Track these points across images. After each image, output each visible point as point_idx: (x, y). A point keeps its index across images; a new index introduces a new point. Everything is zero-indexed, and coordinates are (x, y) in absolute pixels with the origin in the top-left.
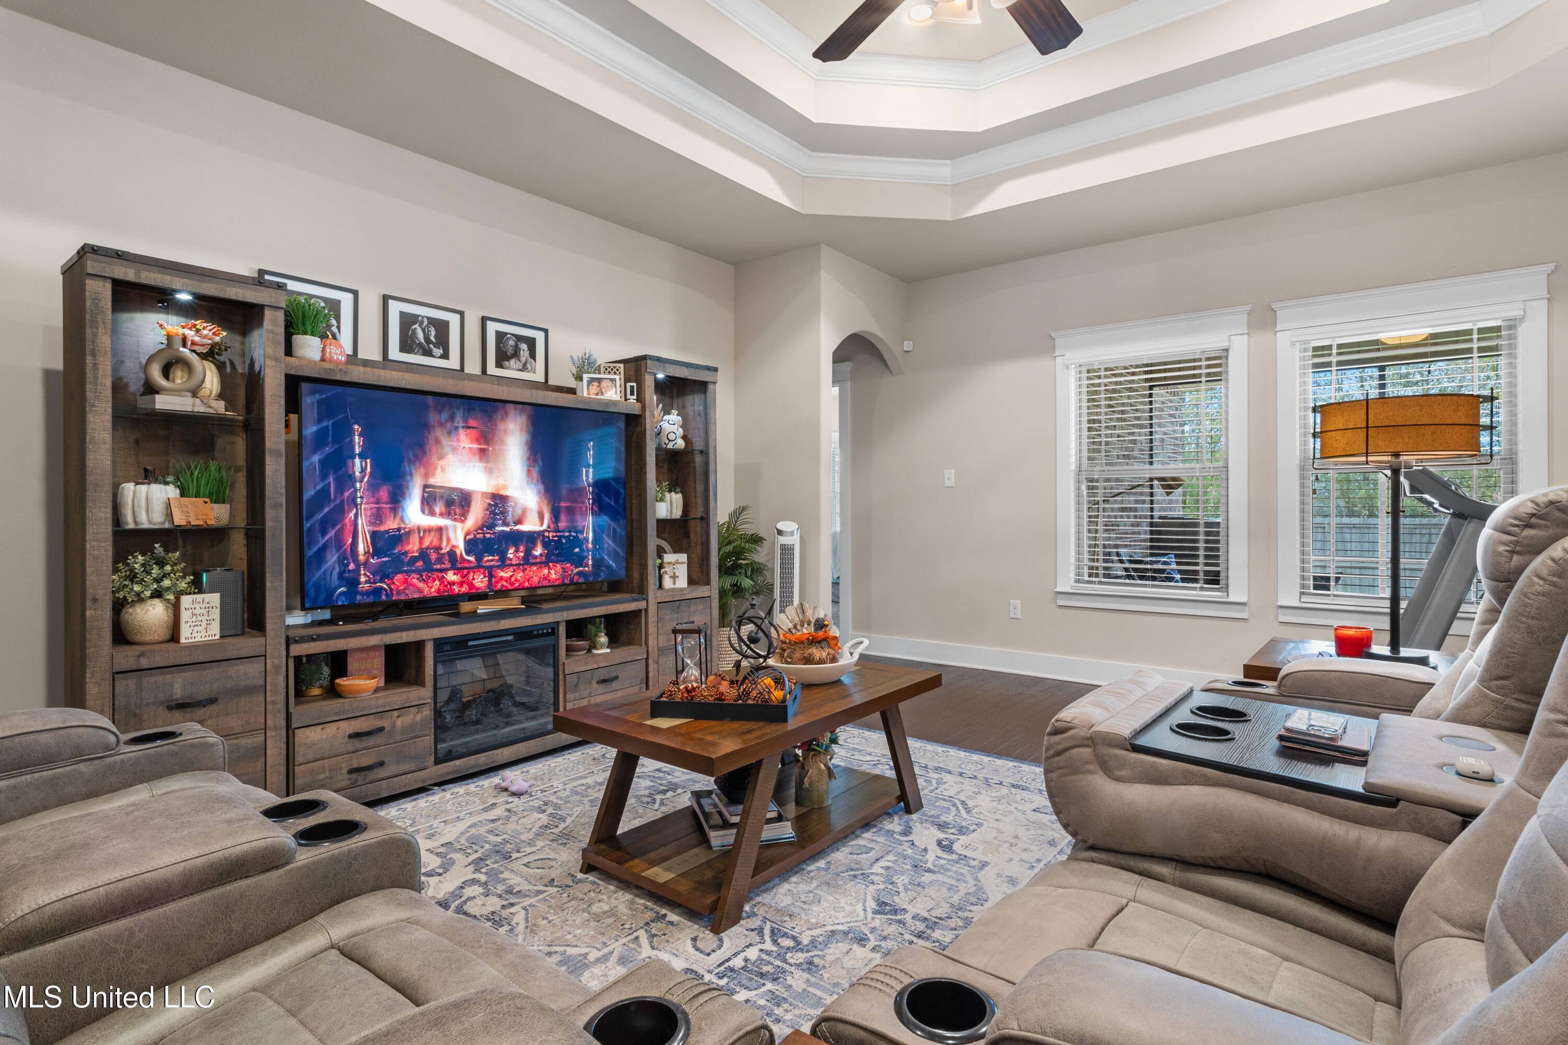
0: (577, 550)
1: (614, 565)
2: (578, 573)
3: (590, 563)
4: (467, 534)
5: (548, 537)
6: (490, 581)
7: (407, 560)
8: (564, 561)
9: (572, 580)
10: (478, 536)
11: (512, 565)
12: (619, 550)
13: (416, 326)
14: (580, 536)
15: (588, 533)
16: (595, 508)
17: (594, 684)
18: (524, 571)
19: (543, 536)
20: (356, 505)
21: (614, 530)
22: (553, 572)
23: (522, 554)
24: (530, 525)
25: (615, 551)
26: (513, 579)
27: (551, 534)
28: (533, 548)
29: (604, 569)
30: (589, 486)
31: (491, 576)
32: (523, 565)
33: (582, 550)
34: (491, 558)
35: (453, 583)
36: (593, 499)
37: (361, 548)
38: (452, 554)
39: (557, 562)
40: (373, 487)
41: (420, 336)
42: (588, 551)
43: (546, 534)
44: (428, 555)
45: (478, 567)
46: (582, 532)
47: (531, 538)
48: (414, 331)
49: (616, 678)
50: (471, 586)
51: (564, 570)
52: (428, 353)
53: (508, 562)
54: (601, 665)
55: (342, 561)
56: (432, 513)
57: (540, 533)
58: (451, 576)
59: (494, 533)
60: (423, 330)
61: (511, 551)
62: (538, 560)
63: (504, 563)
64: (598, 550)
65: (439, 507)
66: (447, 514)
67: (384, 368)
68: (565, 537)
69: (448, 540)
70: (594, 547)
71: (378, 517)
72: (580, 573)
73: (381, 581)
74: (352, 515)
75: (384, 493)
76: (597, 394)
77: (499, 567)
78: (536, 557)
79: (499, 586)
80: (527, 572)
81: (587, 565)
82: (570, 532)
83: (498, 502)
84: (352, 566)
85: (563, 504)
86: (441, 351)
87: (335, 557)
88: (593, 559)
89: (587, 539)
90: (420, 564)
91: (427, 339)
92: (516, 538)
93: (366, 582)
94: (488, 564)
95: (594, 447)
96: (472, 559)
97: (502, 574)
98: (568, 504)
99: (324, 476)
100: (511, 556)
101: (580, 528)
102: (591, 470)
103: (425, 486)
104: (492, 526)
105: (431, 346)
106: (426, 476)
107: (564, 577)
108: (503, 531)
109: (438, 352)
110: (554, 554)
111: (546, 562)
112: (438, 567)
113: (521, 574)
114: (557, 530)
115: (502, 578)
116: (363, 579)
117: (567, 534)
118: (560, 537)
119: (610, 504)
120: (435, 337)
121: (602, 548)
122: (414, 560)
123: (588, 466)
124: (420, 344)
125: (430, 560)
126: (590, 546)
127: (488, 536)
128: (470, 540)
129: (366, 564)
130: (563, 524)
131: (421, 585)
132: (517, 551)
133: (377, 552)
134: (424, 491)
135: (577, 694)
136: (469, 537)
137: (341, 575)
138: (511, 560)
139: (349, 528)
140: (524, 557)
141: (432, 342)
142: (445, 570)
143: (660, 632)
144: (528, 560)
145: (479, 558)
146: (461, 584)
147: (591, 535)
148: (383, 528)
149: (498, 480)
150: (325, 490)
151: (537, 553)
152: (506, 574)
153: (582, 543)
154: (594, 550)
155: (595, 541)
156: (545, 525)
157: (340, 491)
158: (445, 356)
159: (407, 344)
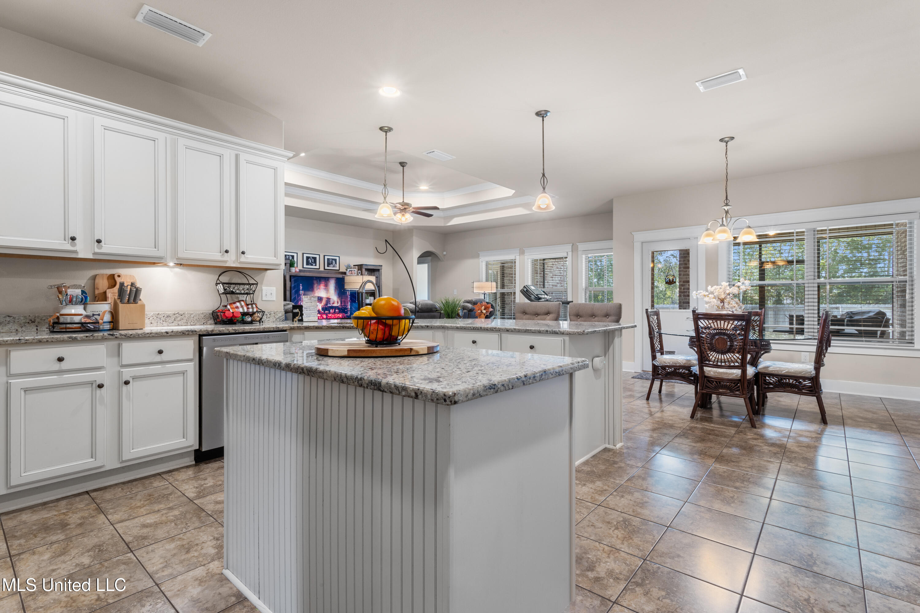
2: (346, 316)
6: (327, 316)
13: (309, 259)
21: (355, 305)
24: (336, 305)
27: (340, 307)
30: (349, 296)
36: (350, 299)
38: (319, 310)
41: (310, 261)
45: (324, 313)
47: (335, 308)
51: (343, 315)
52: (312, 265)
57: (338, 307)
61: (331, 310)
63: (330, 313)
66: (318, 302)
67: (303, 272)
69: (318, 308)
76: (351, 274)
81: (348, 314)
83: (328, 299)
85: (343, 300)
91: (312, 262)
92: (332, 307)
99: (295, 294)
101: (347, 305)
102: (349, 292)
103: (314, 296)
104: (327, 305)
106: (314, 294)
108: (330, 306)
109: (314, 264)
110: (341, 311)
113: (333, 315)
117: (344, 307)
118: (342, 307)
119: (354, 300)
120: (314, 261)
124: (310, 263)
128: (323, 308)
130: (343, 305)
132: (333, 310)
144: (335, 312)
145: (324, 312)
149: (329, 295)
150: (295, 297)
151: (337, 311)
152: (330, 315)
153: (347, 309)
154: (350, 310)
155: (350, 309)
156: (339, 305)
157: (298, 297)
158: (316, 265)
159: (308, 263)
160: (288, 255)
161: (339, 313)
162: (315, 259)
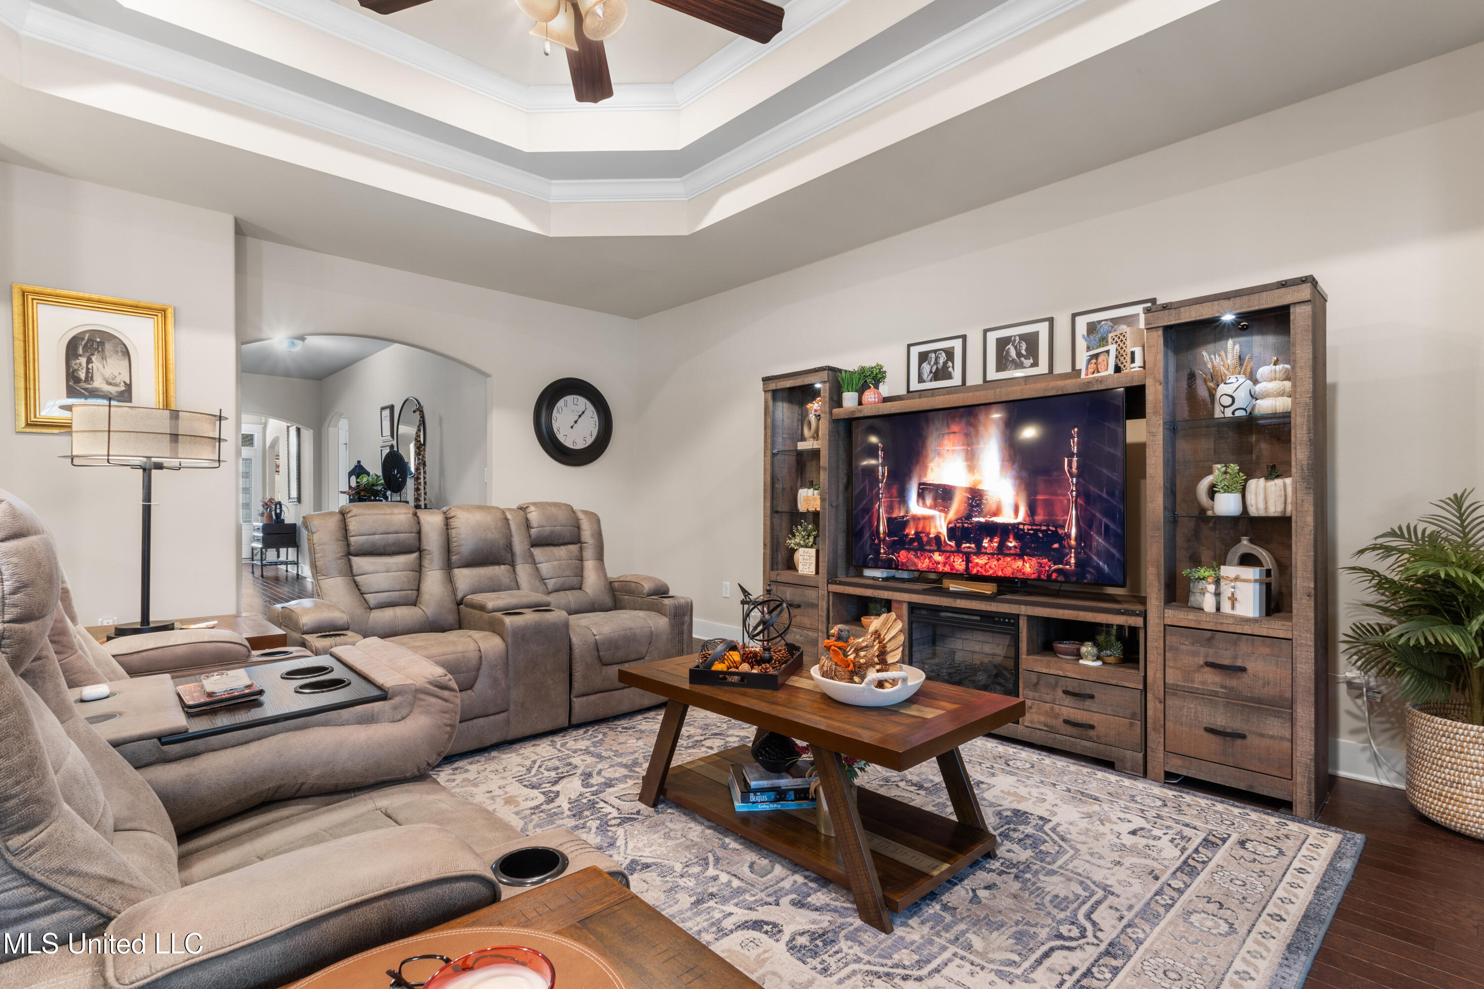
0: (1056, 546)
1: (1106, 567)
2: (1056, 571)
3: (1073, 561)
4: (949, 523)
5: (1023, 530)
6: (967, 565)
7: (907, 540)
8: (1040, 556)
9: (1049, 576)
10: (958, 525)
11: (986, 554)
12: (1114, 551)
13: (1010, 346)
14: (1060, 531)
15: (1070, 528)
16: (1080, 501)
17: (1059, 692)
18: (998, 560)
19: (1018, 528)
20: (879, 499)
21: (1107, 526)
22: (1027, 565)
23: (996, 545)
24: (1007, 518)
25: (1108, 551)
26: (987, 566)
27: (1026, 527)
28: (1007, 540)
29: (1091, 570)
30: (1072, 476)
31: (968, 561)
32: (997, 554)
33: (1062, 546)
34: (968, 545)
35: (938, 563)
36: (1077, 491)
37: (881, 528)
38: (938, 538)
39: (1033, 556)
40: (888, 486)
41: (1013, 353)
42: (1071, 547)
43: (1021, 527)
44: (921, 538)
45: (958, 551)
46: (1063, 527)
47: (1004, 531)
48: (1008, 352)
49: (1092, 697)
50: (952, 568)
51: (1041, 565)
52: (1021, 366)
53: (983, 550)
54: (1069, 675)
55: (872, 535)
56: (924, 505)
57: (1015, 526)
58: (937, 557)
59: (971, 523)
60: (1016, 348)
61: (985, 541)
62: (1012, 552)
63: (979, 551)
64: (1082, 548)
65: (929, 501)
66: (934, 507)
67: (986, 389)
68: (1042, 531)
69: (935, 527)
70: (1077, 544)
71: (890, 509)
72: (1058, 571)
73: (893, 554)
74: (877, 506)
75: (894, 491)
76: (1093, 373)
77: (975, 554)
78: (1010, 548)
79: (975, 571)
80: (1001, 562)
81: (1068, 563)
82: (1048, 525)
83: (975, 497)
84: (876, 541)
85: (1040, 497)
86: (1031, 361)
87: (868, 535)
88: (1076, 558)
89: (1068, 536)
90: (916, 544)
91: (1019, 355)
92: (991, 529)
93: (884, 553)
94: (966, 550)
95: (1078, 433)
96: (952, 544)
97: (977, 561)
98: (1046, 497)
99: (863, 481)
100: (986, 545)
101: (1061, 523)
102: (1075, 459)
103: (920, 484)
104: (969, 517)
105: (1023, 359)
106: (920, 477)
107: (1040, 573)
108: (978, 522)
109: (1028, 362)
110: (1030, 548)
111: (1020, 555)
112: (928, 548)
113: (995, 563)
114: (1033, 523)
115: (977, 564)
116: (882, 551)
117: (1044, 528)
118: (1036, 531)
119: (1100, 496)
120: (1026, 350)
121: (1089, 546)
122: (912, 540)
123: (1072, 455)
124: (1013, 360)
125: (922, 542)
126: (1073, 542)
127: (966, 525)
128: (951, 528)
129: (884, 539)
130: (1039, 518)
131: (916, 560)
132: (991, 541)
133: (890, 533)
134: (919, 488)
135: (1037, 695)
136: (950, 525)
137: (871, 545)
138: (986, 548)
139: (875, 514)
140: (998, 547)
141: (1023, 356)
142: (933, 551)
143: (1169, 663)
144: (1001, 551)
145: (958, 545)
146: (945, 564)
147: (1073, 532)
148: (894, 515)
149: (977, 477)
150: (864, 489)
151: (1011, 544)
152: (981, 561)
153: (1062, 539)
154: (1078, 547)
155: (1079, 538)
156: (1021, 518)
157: (871, 489)
158: (1035, 364)
159: (1002, 363)
160: (935, 351)
161: (1020, 556)
162: (1031, 340)
